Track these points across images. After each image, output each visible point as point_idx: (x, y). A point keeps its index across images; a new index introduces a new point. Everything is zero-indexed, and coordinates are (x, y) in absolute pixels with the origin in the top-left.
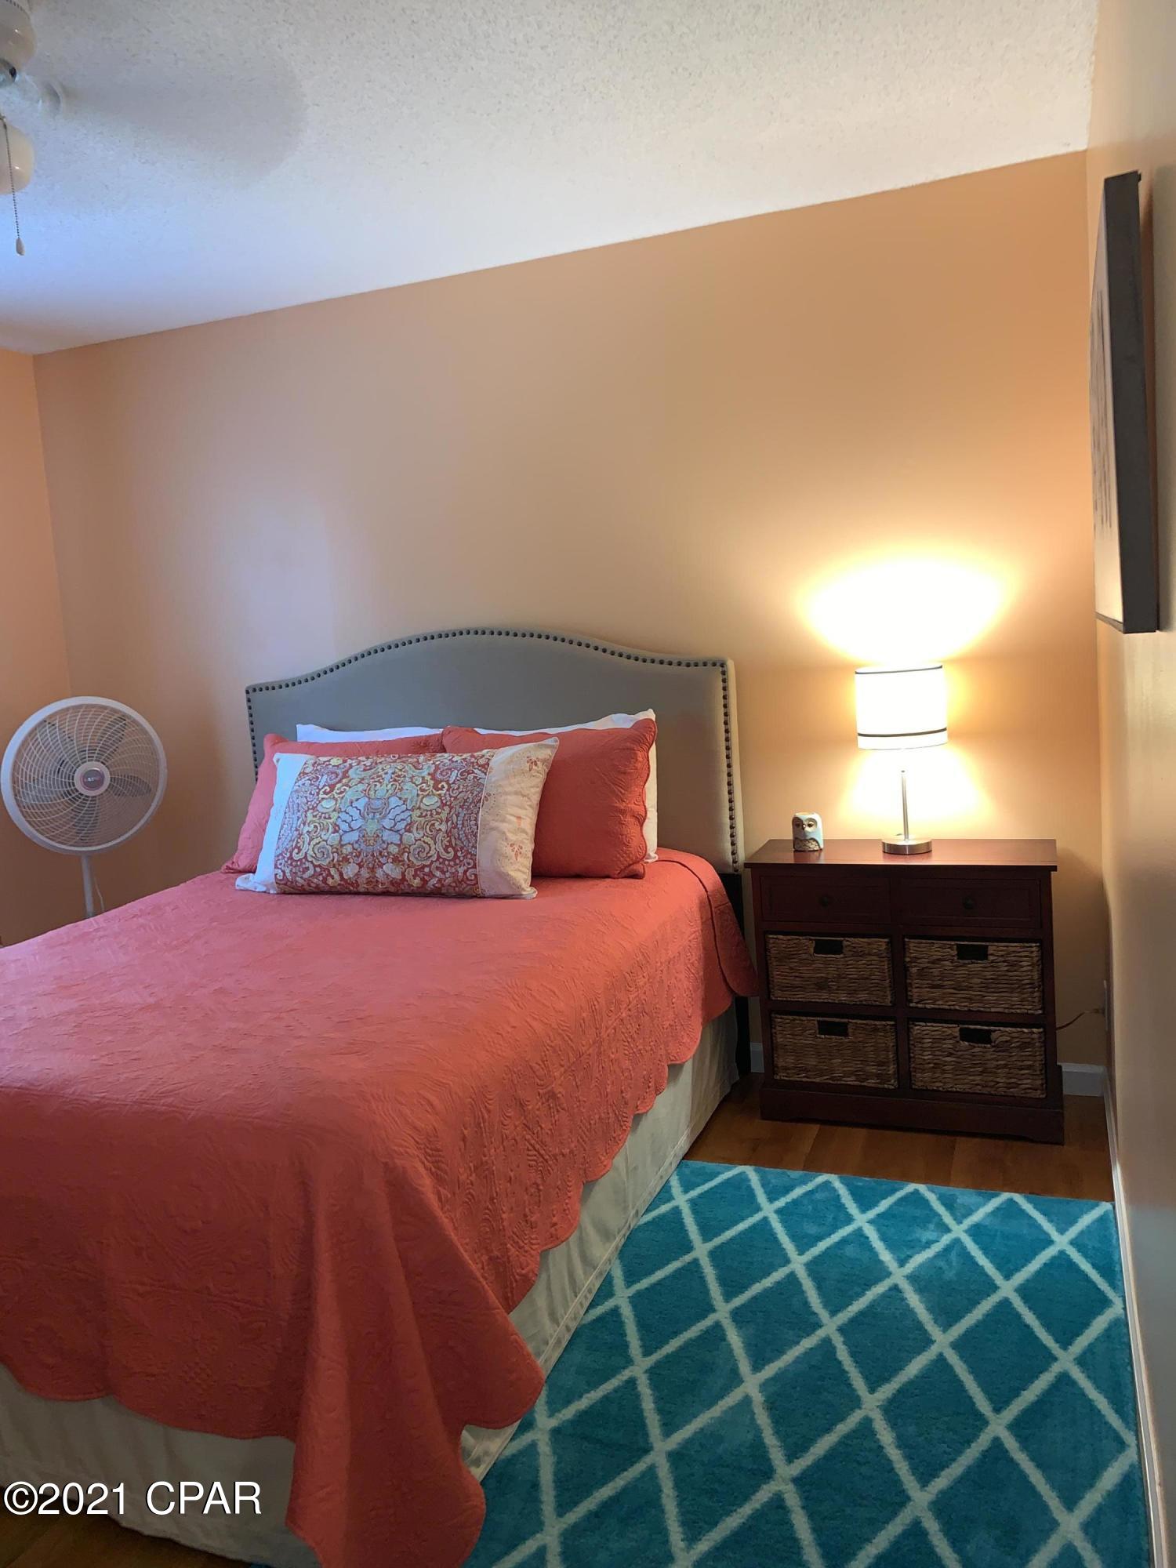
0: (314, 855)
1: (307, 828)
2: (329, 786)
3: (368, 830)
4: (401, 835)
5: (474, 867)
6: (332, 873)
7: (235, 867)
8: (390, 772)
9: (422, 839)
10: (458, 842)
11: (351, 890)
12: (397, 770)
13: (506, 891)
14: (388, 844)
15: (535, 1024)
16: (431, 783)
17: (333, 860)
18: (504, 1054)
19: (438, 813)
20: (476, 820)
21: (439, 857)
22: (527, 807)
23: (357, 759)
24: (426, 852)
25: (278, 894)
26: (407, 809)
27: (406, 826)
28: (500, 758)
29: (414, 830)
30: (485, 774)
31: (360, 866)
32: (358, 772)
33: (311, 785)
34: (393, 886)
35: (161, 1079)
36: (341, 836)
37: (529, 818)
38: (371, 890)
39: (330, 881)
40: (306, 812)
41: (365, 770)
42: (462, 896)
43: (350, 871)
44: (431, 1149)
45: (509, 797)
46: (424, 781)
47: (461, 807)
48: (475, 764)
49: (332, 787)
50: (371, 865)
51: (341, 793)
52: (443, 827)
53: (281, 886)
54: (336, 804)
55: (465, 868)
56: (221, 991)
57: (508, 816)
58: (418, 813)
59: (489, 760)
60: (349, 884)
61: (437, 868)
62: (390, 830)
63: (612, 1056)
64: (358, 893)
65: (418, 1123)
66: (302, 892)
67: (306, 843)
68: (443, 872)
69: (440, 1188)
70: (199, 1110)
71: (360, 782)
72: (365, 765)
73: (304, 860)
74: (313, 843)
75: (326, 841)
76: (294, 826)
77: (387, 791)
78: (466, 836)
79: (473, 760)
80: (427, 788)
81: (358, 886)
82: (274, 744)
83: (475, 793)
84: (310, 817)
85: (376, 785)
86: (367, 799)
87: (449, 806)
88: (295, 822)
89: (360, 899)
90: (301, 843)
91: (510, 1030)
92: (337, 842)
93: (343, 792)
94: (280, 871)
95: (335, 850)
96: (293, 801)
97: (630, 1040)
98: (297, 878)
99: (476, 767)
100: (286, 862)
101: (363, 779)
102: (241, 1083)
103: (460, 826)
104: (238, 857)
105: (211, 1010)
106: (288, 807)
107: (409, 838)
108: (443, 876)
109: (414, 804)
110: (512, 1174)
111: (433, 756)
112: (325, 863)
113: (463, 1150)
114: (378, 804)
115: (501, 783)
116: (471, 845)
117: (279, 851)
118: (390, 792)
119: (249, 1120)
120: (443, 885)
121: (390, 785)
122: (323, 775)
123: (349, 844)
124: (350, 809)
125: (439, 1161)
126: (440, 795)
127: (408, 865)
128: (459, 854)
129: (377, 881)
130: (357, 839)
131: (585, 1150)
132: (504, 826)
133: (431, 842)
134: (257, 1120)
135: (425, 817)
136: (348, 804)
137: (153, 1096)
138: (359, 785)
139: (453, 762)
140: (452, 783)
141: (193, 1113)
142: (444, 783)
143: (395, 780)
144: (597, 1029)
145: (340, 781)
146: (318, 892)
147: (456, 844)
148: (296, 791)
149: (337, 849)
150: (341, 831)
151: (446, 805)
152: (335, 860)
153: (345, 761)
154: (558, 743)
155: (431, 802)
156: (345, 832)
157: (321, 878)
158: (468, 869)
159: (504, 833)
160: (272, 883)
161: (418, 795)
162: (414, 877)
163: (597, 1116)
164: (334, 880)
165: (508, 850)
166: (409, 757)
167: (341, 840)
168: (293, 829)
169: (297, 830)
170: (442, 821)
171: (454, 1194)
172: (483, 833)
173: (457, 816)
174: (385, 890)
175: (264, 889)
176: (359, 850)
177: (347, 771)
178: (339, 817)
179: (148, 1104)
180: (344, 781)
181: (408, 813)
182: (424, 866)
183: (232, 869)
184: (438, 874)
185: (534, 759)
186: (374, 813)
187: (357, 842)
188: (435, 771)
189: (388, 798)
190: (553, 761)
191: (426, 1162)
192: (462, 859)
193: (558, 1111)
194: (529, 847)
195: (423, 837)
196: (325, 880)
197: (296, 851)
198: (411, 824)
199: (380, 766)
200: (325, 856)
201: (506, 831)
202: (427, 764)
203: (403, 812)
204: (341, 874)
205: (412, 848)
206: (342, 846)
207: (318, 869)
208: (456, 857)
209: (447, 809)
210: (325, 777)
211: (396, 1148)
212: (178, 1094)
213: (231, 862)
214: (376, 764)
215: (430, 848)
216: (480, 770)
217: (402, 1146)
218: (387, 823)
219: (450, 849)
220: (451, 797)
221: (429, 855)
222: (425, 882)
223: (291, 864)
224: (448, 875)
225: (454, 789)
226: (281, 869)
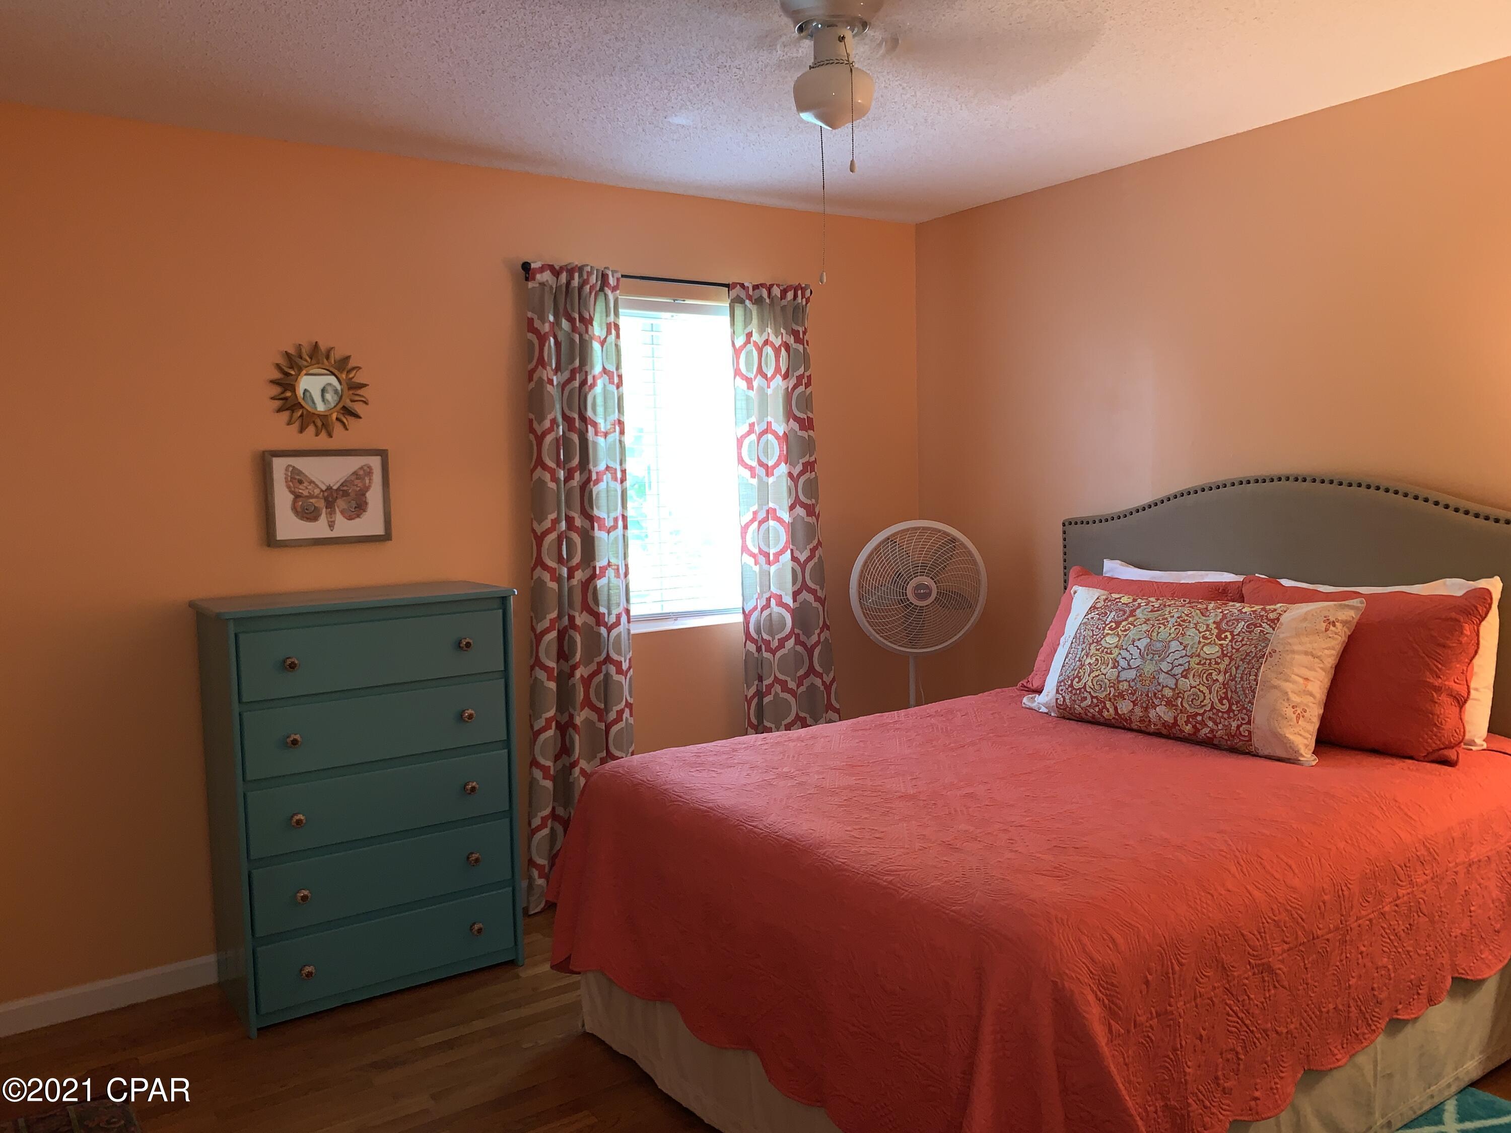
0: (1093, 687)
1: (1088, 661)
2: (1115, 622)
3: (1146, 670)
4: (1177, 680)
5: (1249, 723)
6: (1108, 706)
7: (1030, 686)
8: (1176, 615)
9: (1198, 687)
10: (1234, 696)
11: (1124, 725)
12: (1183, 615)
13: (1283, 755)
14: (1163, 687)
15: (1256, 893)
16: (1215, 631)
17: (1110, 694)
18: (1211, 915)
19: (1217, 663)
20: (1256, 675)
21: (1213, 707)
22: (1318, 669)
23: (1147, 599)
24: (1200, 700)
25: (1058, 717)
26: (1186, 655)
27: (1183, 671)
28: (1293, 613)
29: (1191, 677)
30: (1274, 629)
31: (1134, 703)
32: (1145, 612)
33: (1099, 619)
34: (1165, 728)
35: (890, 859)
36: (1119, 673)
37: (1319, 680)
38: (1143, 729)
39: (1105, 714)
40: (1090, 644)
41: (1152, 611)
42: (1234, 750)
43: (1125, 707)
44: (1107, 983)
45: (1297, 657)
46: (1208, 629)
47: (1242, 660)
48: (1265, 617)
49: (1118, 624)
50: (1144, 705)
51: (1125, 631)
52: (1221, 678)
53: (1061, 711)
54: (1119, 641)
55: (1239, 723)
56: (970, 795)
57: (1293, 676)
58: (1197, 660)
59: (1280, 615)
60: (1122, 719)
61: (1210, 718)
62: (1167, 673)
63: (1363, 949)
64: (1131, 730)
65: (1097, 956)
66: (1080, 719)
67: (1086, 675)
68: (1216, 724)
69: (1112, 1021)
70: (910, 892)
71: (1145, 623)
72: (1152, 606)
73: (1083, 690)
74: (1093, 675)
75: (1105, 675)
76: (1078, 656)
77: (1170, 634)
78: (1244, 691)
79: (1263, 613)
80: (1210, 637)
81: (1131, 722)
82: (1077, 577)
83: (1260, 647)
84: (1093, 651)
85: (1160, 627)
86: (1149, 640)
87: (1230, 657)
88: (1079, 653)
89: (1131, 736)
90: (1082, 673)
91: (1223, 892)
92: (1114, 677)
93: (1128, 630)
94: (1061, 696)
95: (1112, 684)
96: (1081, 633)
97: (1392, 937)
98: (1076, 706)
99: (1265, 621)
100: (1067, 689)
101: (1149, 620)
102: (950, 878)
103: (1238, 680)
104: (1033, 678)
105: (956, 811)
106: (1075, 637)
107: (1185, 684)
108: (1215, 727)
109: (1194, 650)
110: (1203, 1033)
111: (1225, 604)
112: (1102, 695)
113: (1144, 993)
114: (1159, 646)
115: (1289, 641)
116: (1247, 700)
117: (1062, 678)
118: (1173, 636)
119: (947, 912)
120: (1215, 736)
121: (1173, 629)
122: (1111, 612)
123: (1126, 680)
124: (1131, 648)
125: (1114, 996)
126: (1221, 645)
127: (1181, 710)
128: (1234, 708)
129: (1150, 721)
130: (1134, 678)
131: (1309, 1035)
132: (1288, 686)
133: (1206, 691)
134: (952, 913)
135: (1203, 664)
136: (1130, 642)
137: (879, 872)
138: (1143, 625)
139: (1242, 613)
140: (1236, 635)
141: (906, 893)
142: (1228, 634)
143: (1180, 625)
144: (1342, 915)
145: (1126, 619)
146: (1093, 722)
147: (1231, 697)
148: (1085, 623)
149: (1114, 684)
150: (1120, 667)
151: (1226, 655)
152: (1111, 695)
153: (1134, 600)
154: (1364, 605)
155: (1212, 651)
156: (1124, 669)
157: (1097, 709)
158: (1242, 724)
159: (1286, 693)
160: (1053, 706)
161: (1199, 642)
162: (1187, 723)
163: (1331, 1006)
164: (1108, 714)
165: (1289, 712)
166: (1200, 603)
167: (1118, 676)
168: (1077, 659)
169: (1079, 660)
170: (1220, 672)
171: (1128, 1032)
172: (1262, 690)
173: (1237, 669)
174: (1157, 731)
175: (1045, 710)
176: (1134, 688)
177: (1135, 610)
178: (1120, 654)
179: (874, 877)
180: (1130, 619)
181: (1187, 659)
182: (1197, 714)
183: (1027, 688)
184: (1210, 724)
185: (1332, 619)
186: (1154, 654)
187: (1133, 680)
188: (1222, 620)
189: (1169, 642)
190: (1357, 623)
191: (1098, 993)
192: (1236, 712)
193: (1275, 987)
194: (1315, 712)
195: (1198, 685)
196: (1100, 712)
197: (1077, 680)
198: (1187, 671)
199: (1168, 609)
200: (1103, 689)
201: (1288, 690)
202: (1215, 612)
203: (1182, 657)
204: (1116, 709)
205: (1186, 695)
206: (1119, 682)
207: (1095, 701)
208: (1230, 710)
209: (1227, 660)
210: (1114, 613)
211: (1067, 971)
212: (899, 875)
213: (1027, 680)
214: (1165, 606)
215: (1205, 697)
216: (1269, 625)
217: (1074, 971)
218: (1165, 666)
219: (1225, 701)
220: (1233, 648)
221: (1202, 704)
222: (1197, 730)
223: (1071, 692)
224: (1220, 727)
225: (1237, 641)
226: (1061, 694)
